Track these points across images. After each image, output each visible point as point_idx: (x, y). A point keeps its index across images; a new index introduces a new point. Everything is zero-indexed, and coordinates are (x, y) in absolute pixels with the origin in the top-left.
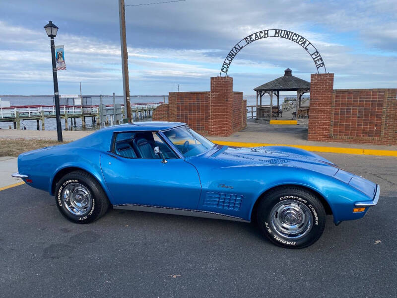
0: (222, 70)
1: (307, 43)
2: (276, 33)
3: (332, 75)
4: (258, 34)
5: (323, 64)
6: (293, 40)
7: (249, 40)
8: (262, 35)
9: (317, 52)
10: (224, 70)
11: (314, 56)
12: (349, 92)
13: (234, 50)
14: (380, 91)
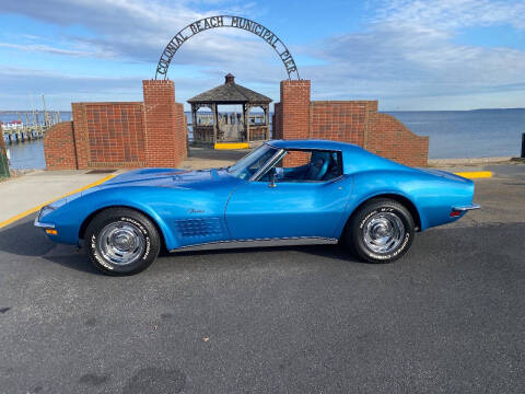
0: (158, 70)
1: (275, 38)
2: (233, 21)
3: (308, 82)
4: (209, 21)
5: (295, 67)
6: (256, 33)
7: (195, 27)
8: (214, 22)
9: (287, 51)
10: (162, 70)
11: (284, 57)
12: (328, 104)
13: (175, 41)
14: (360, 103)
